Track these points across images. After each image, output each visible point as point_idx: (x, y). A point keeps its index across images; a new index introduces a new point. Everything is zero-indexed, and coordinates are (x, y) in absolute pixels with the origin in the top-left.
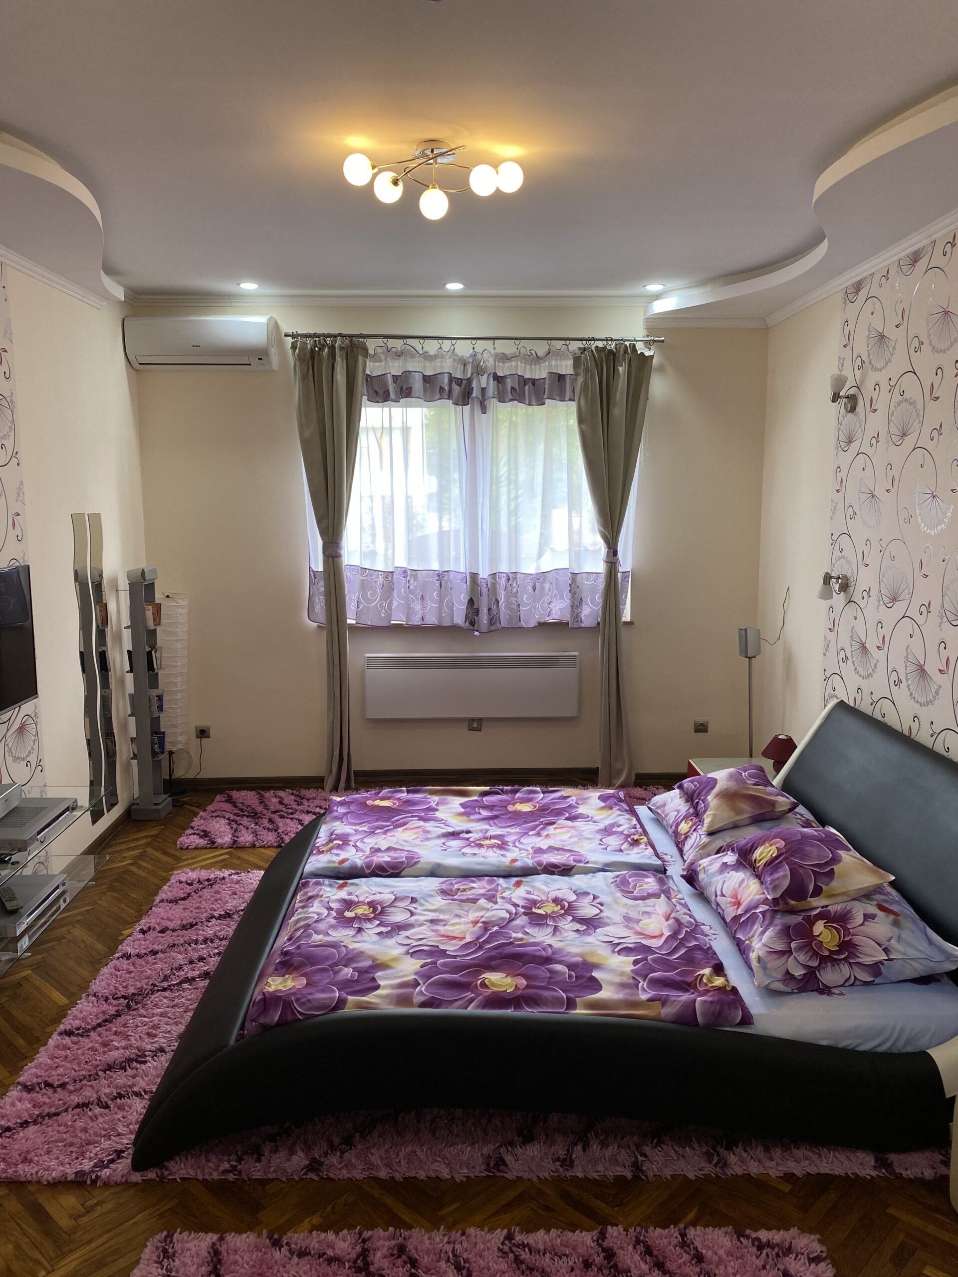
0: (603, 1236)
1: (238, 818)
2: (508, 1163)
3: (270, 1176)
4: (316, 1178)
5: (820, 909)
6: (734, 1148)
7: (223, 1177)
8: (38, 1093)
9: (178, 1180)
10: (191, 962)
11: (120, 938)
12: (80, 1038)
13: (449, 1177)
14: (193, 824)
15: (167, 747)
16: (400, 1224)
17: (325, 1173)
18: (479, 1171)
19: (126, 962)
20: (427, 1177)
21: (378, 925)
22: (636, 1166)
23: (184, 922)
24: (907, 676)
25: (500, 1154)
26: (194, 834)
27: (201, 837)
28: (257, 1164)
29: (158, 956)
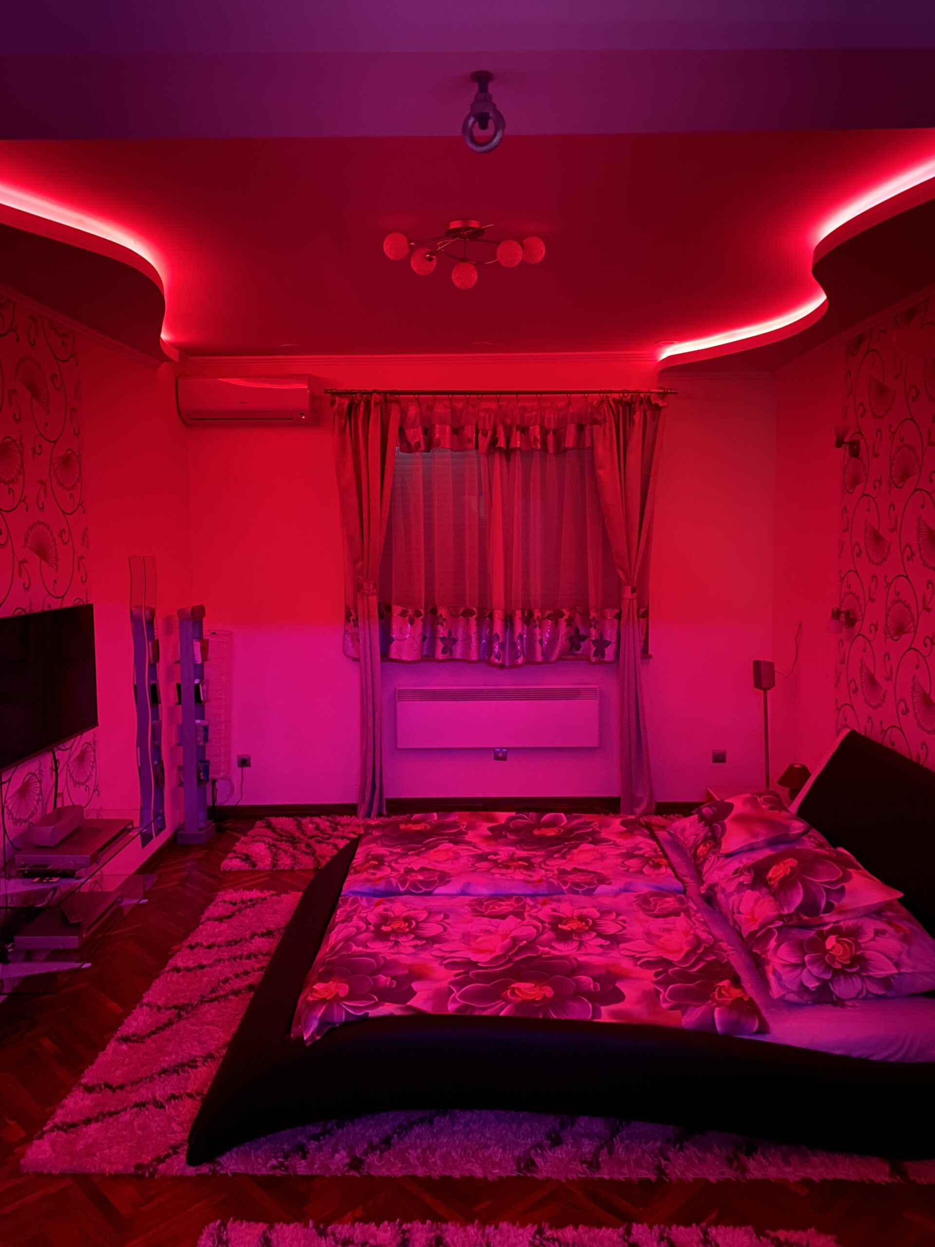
0: (628, 1232)
1: (277, 843)
2: (538, 1164)
3: (314, 1172)
4: (357, 1175)
5: (831, 925)
6: (754, 1154)
7: (271, 1173)
8: (98, 1093)
9: (230, 1174)
10: (237, 976)
11: (170, 953)
12: (136, 1044)
13: (482, 1176)
14: (235, 848)
15: (212, 776)
16: (437, 1218)
17: (366, 1170)
18: (510, 1170)
19: (176, 975)
20: (462, 1176)
21: (413, 939)
22: (659, 1169)
23: (229, 939)
24: (914, 705)
25: (530, 1155)
26: (236, 857)
27: (243, 860)
28: (303, 1161)
29: (205, 970)
